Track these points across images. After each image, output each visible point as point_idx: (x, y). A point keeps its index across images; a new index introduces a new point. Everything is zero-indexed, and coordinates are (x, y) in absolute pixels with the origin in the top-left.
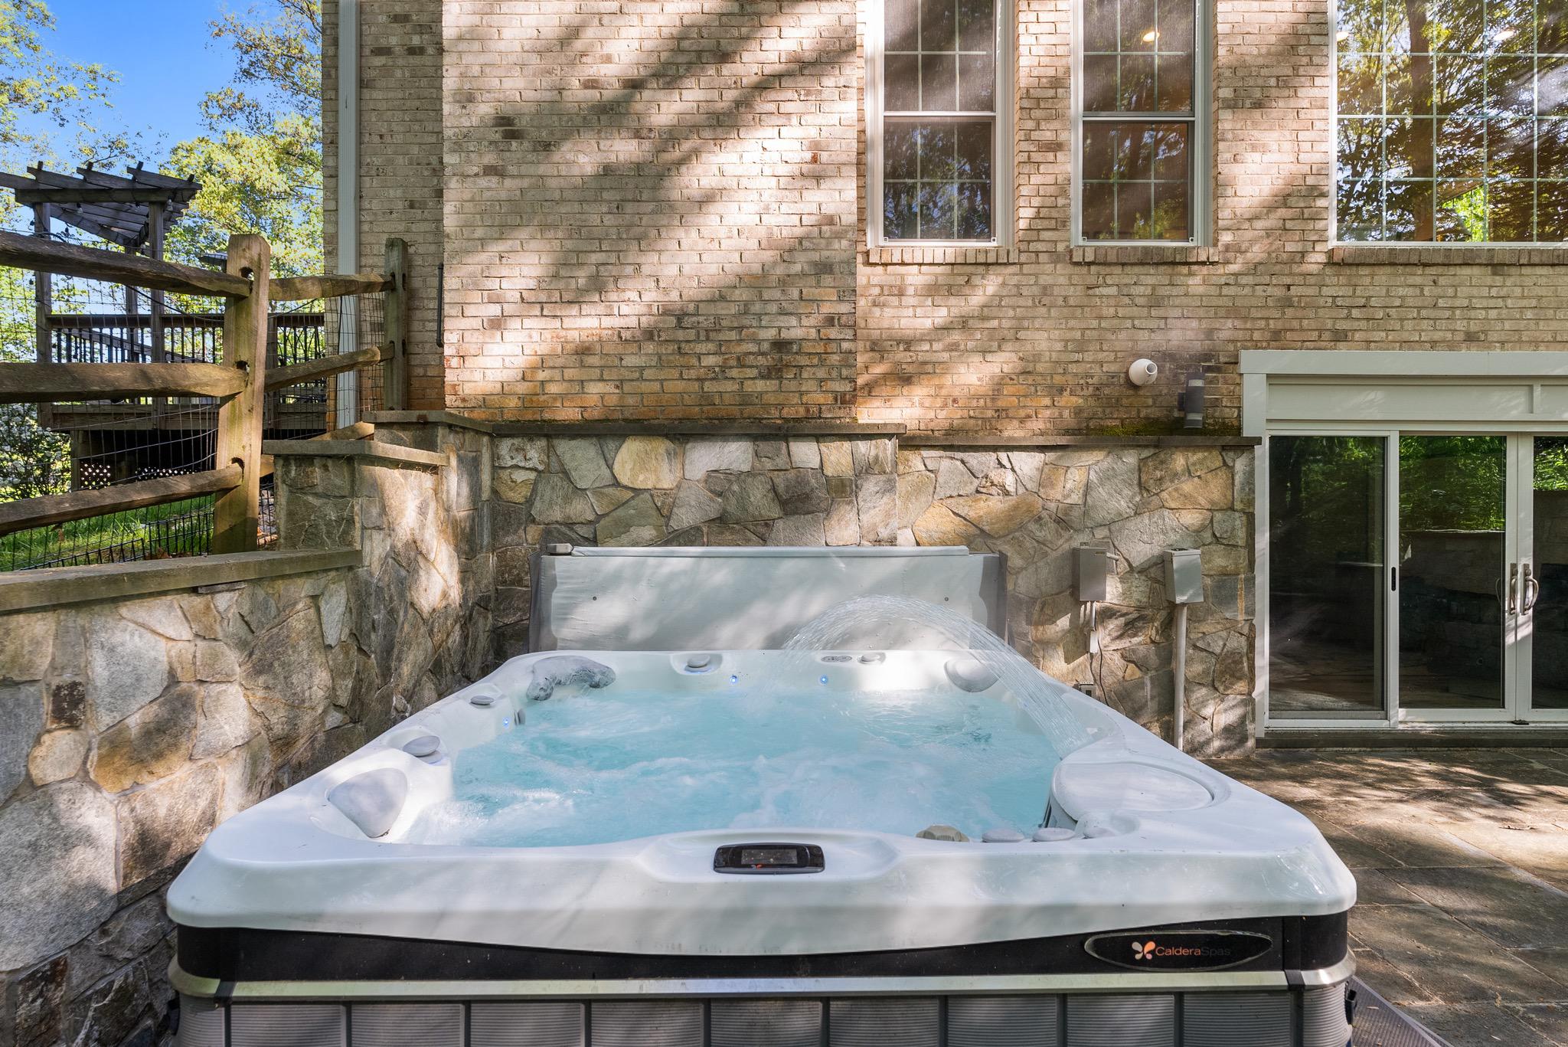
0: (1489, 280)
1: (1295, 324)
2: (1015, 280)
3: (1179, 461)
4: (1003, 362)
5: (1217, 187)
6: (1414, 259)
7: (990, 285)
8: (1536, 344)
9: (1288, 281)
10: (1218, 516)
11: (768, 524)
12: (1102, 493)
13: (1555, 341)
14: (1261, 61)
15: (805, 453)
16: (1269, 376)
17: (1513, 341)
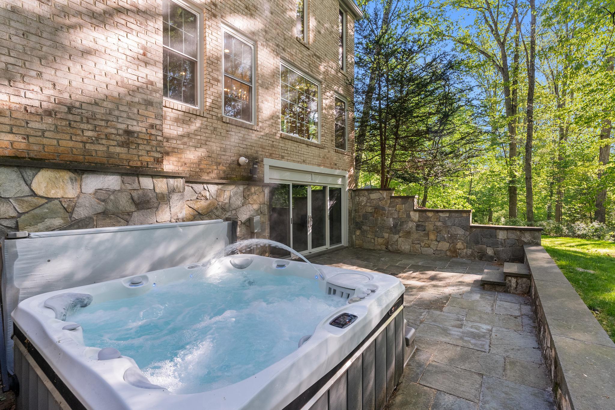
0: (307, 148)
1: (274, 152)
2: (206, 123)
3: (253, 189)
4: (201, 152)
5: (258, 110)
6: (295, 140)
7: (197, 124)
8: (313, 164)
9: (273, 140)
10: (262, 206)
11: (130, 214)
12: (234, 199)
13: (315, 164)
14: (267, 76)
15: (147, 183)
16: (270, 166)
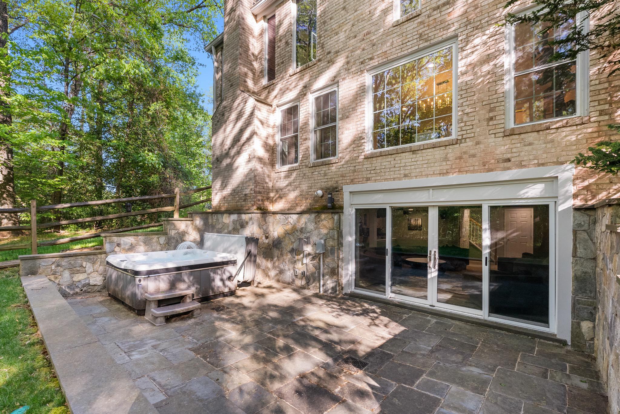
0: (411, 156)
1: (357, 177)
2: (298, 173)
3: (323, 216)
6: (387, 154)
7: (294, 175)
8: (427, 175)
9: (355, 165)
10: (331, 231)
12: (308, 224)
13: (434, 174)
14: (348, 105)
16: (350, 192)
17: (420, 175)
